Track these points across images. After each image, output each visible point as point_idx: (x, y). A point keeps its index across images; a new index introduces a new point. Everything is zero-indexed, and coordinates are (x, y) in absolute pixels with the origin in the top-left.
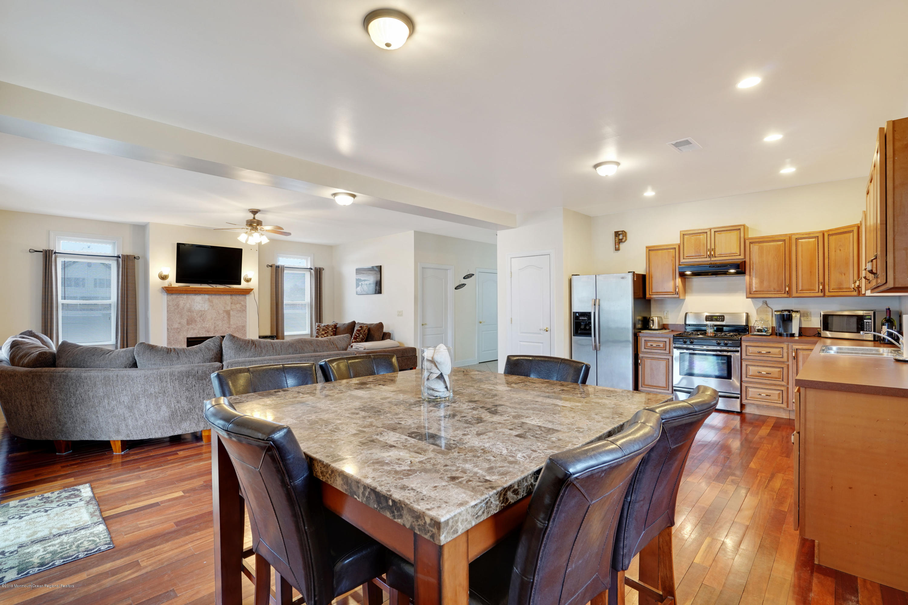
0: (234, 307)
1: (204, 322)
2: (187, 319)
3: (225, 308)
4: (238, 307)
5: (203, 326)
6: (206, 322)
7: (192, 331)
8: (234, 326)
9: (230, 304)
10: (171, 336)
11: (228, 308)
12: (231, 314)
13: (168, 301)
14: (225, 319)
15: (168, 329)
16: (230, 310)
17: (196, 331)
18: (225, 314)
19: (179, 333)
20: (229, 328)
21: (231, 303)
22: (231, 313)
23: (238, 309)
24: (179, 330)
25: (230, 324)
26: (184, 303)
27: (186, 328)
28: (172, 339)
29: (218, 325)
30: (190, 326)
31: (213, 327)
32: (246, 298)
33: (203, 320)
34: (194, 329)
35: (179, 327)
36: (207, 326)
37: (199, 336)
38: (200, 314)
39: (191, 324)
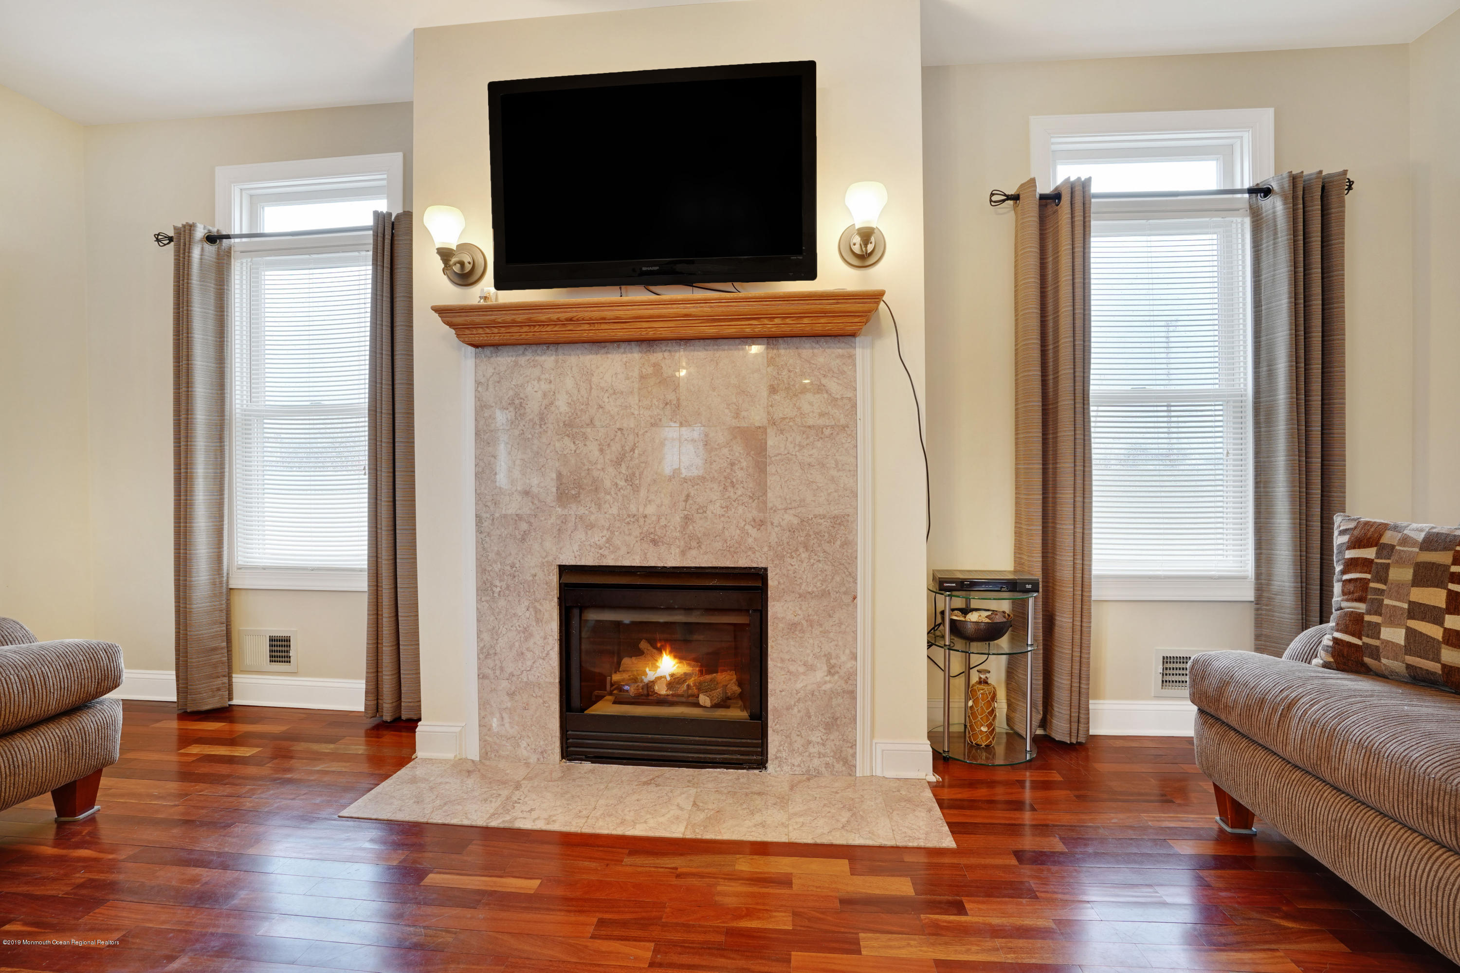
0: (784, 408)
1: (636, 489)
2: (560, 475)
3: (737, 416)
4: (806, 408)
5: (633, 509)
6: (643, 493)
7: (580, 535)
8: (789, 518)
9: (765, 393)
10: (492, 556)
11: (757, 416)
12: (770, 451)
13: (478, 383)
14: (740, 474)
15: (479, 519)
16: (765, 428)
17: (598, 537)
18: (738, 449)
19: (523, 539)
20: (760, 524)
21: (773, 390)
22: (773, 441)
23: (810, 422)
24: (524, 526)
25: (763, 506)
26: (545, 395)
27: (553, 519)
28: (497, 567)
29: (702, 509)
30: (574, 510)
31: (677, 519)
32: (852, 357)
33: (629, 479)
34: (591, 526)
35: (526, 511)
36: (650, 510)
37: (610, 561)
38: (616, 447)
39: (576, 498)
